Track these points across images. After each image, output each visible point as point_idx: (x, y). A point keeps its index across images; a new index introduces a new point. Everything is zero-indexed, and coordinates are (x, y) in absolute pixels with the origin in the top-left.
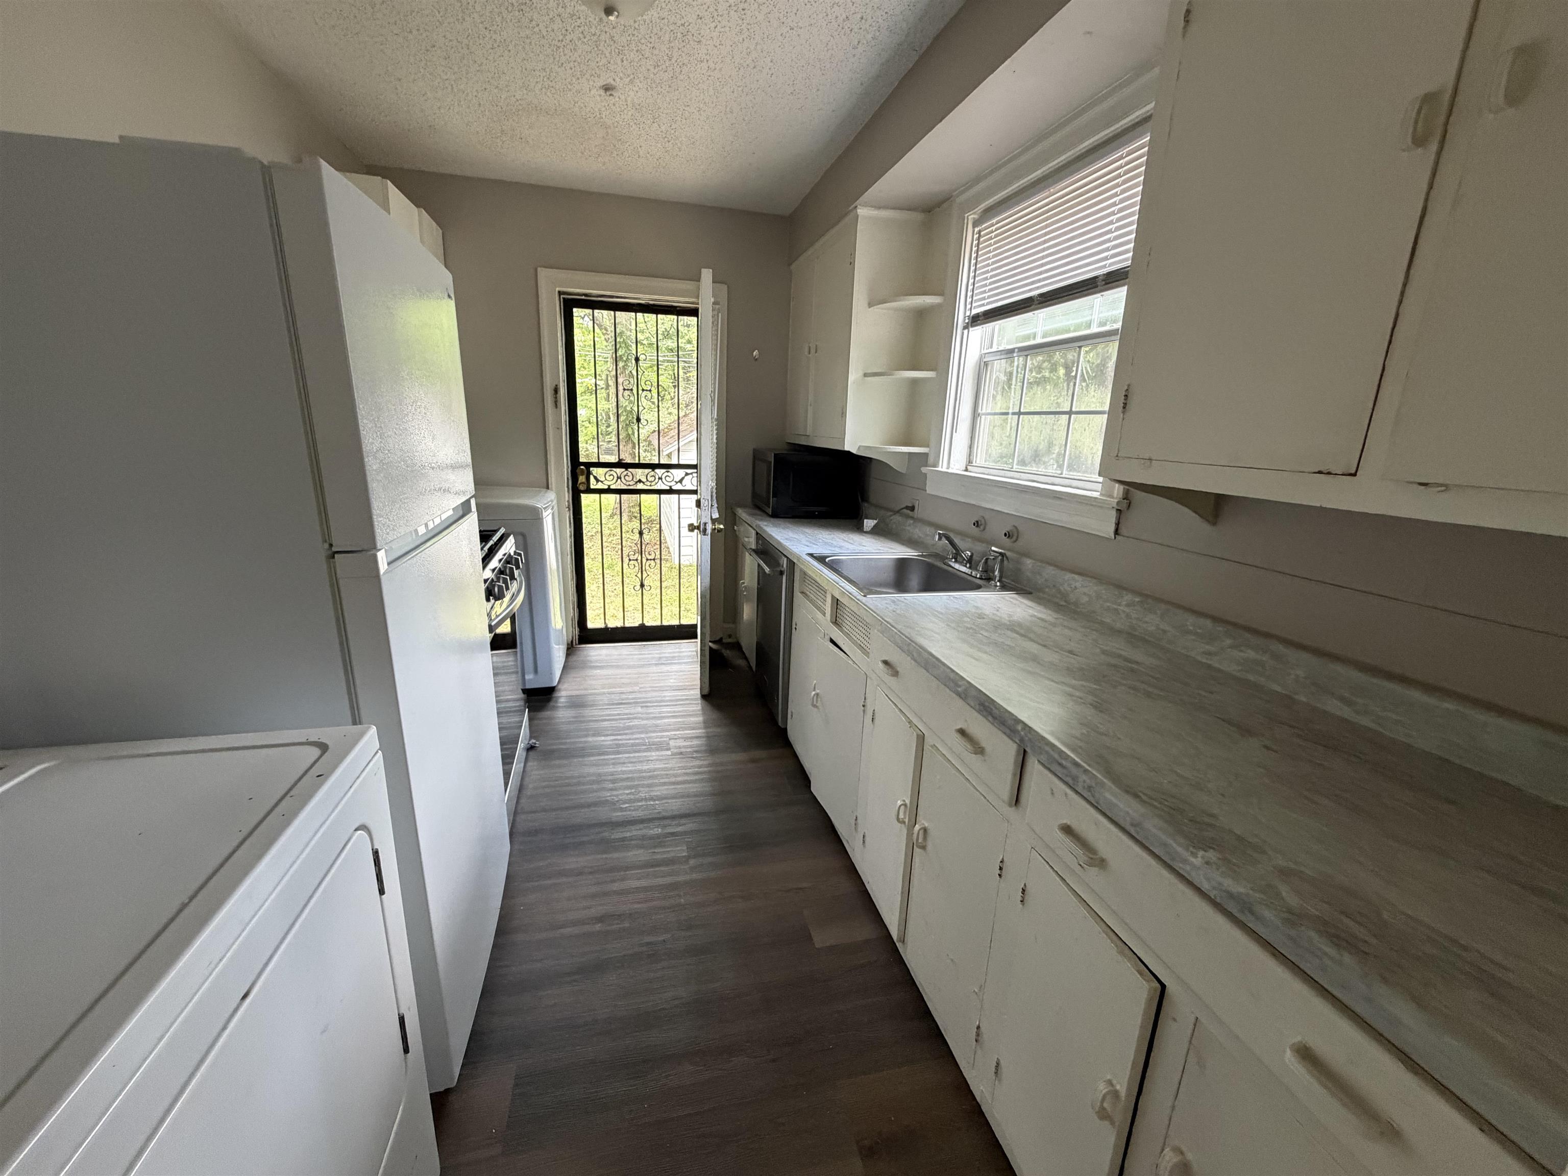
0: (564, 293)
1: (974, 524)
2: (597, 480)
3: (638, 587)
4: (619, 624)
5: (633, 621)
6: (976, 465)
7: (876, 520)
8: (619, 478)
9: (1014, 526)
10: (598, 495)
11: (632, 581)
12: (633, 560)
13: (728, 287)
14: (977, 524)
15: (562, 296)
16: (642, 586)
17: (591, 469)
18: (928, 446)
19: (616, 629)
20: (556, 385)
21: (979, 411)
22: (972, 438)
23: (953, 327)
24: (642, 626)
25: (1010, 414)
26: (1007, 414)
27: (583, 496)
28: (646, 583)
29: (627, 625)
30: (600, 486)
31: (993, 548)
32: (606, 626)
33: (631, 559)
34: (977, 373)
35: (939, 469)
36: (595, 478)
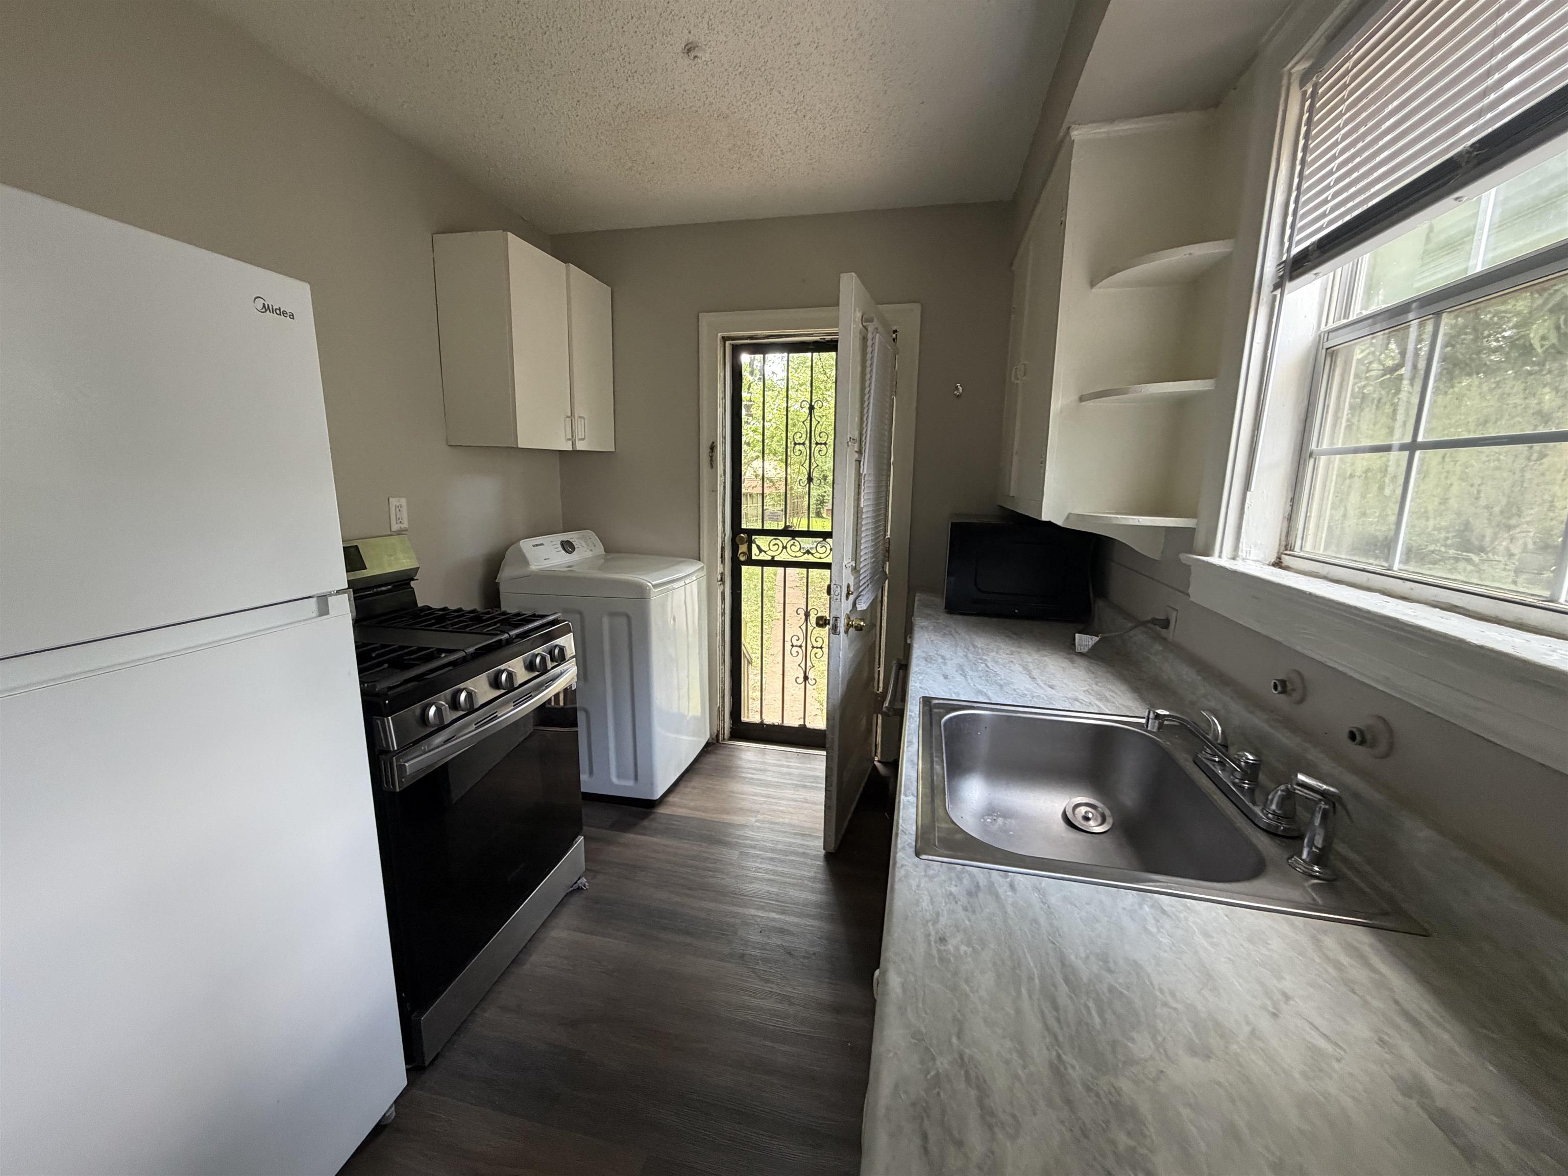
0: (729, 338)
1: (1276, 687)
2: (761, 550)
3: (801, 680)
4: (777, 721)
5: (793, 721)
6: (1301, 554)
7: (1097, 636)
8: (785, 547)
9: (1380, 718)
10: (760, 568)
11: (794, 672)
12: (796, 646)
13: (922, 305)
14: (1282, 686)
15: (727, 343)
16: (806, 678)
17: (754, 537)
18: (1194, 516)
19: (773, 726)
20: (713, 443)
21: (1313, 446)
22: (1294, 501)
23: (1252, 289)
24: (803, 728)
25: (1394, 448)
26: (1387, 448)
27: (744, 568)
28: (811, 675)
29: (786, 723)
30: (763, 557)
31: (1301, 777)
32: (762, 721)
33: (794, 644)
34: (1310, 369)
35: (1214, 560)
36: (758, 547)
